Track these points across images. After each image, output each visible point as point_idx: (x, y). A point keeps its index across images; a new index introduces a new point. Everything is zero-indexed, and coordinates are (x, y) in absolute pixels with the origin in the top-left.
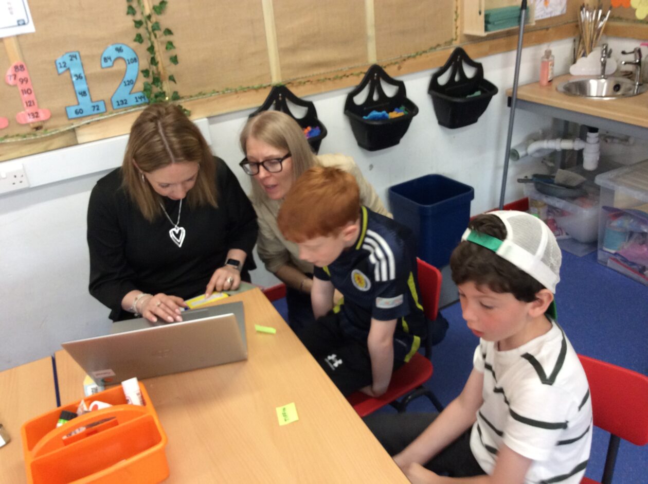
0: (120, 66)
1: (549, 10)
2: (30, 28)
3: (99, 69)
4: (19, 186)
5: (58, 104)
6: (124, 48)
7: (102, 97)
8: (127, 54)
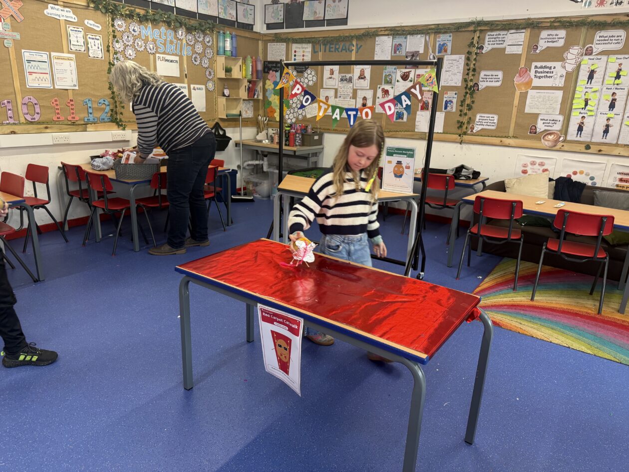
0: (104, 106)
1: (247, 115)
2: (77, 88)
3: (97, 106)
4: (66, 142)
5: (82, 116)
6: (106, 100)
7: (96, 116)
8: (106, 103)
